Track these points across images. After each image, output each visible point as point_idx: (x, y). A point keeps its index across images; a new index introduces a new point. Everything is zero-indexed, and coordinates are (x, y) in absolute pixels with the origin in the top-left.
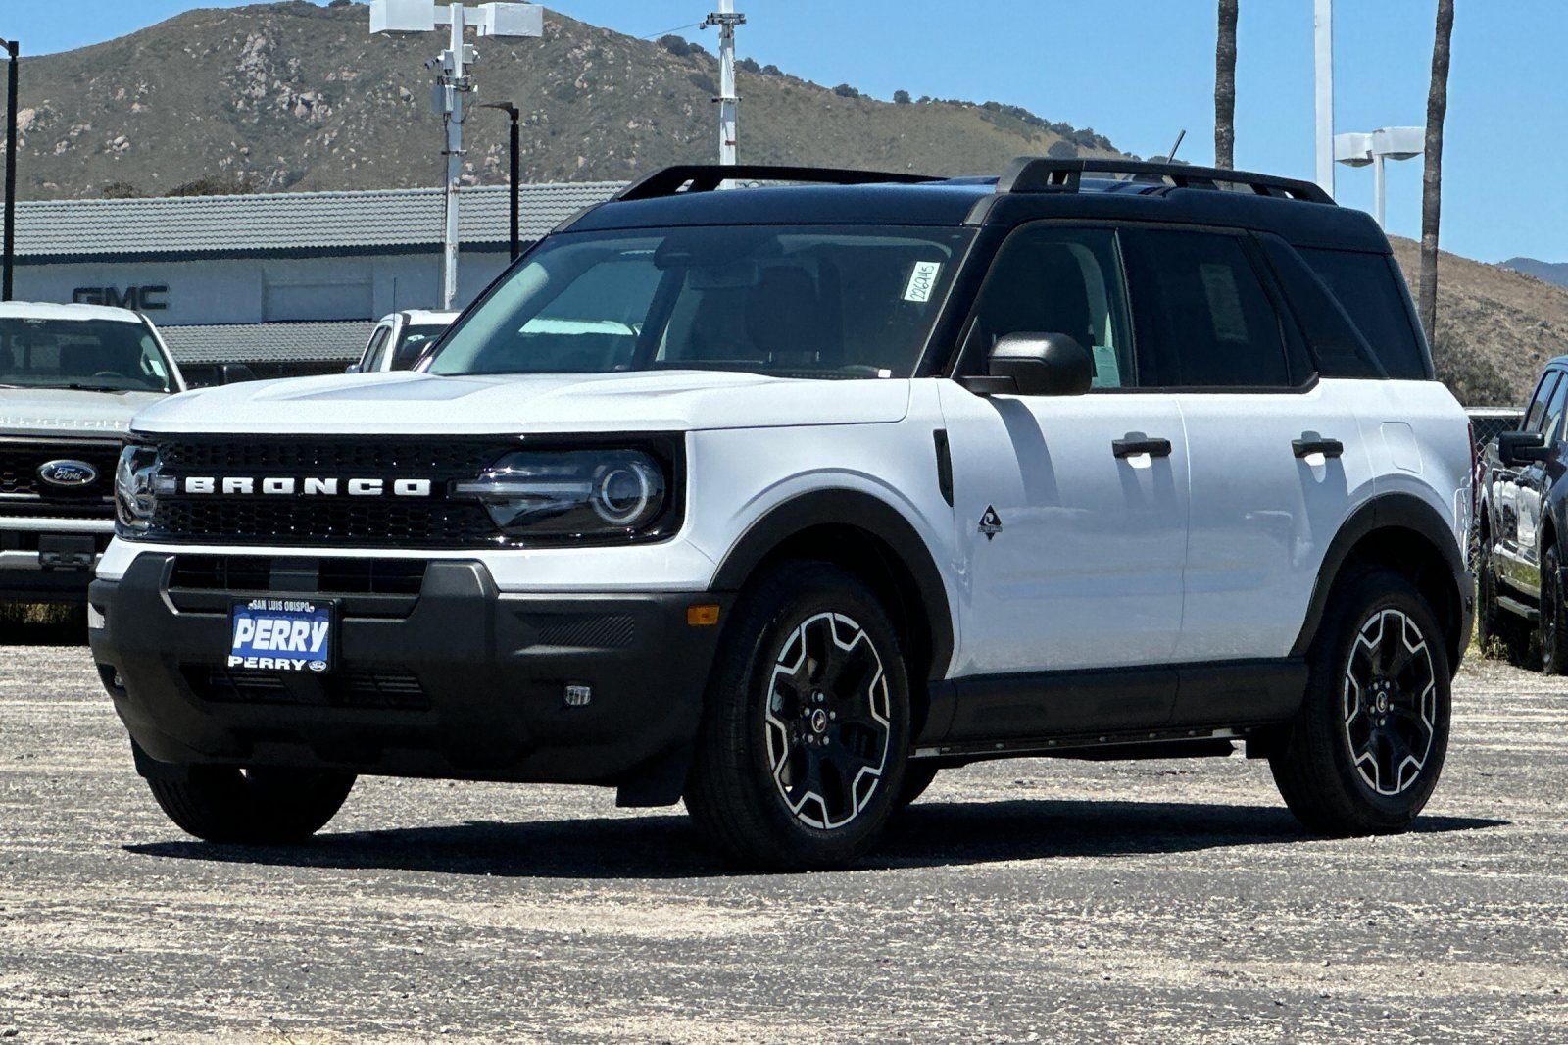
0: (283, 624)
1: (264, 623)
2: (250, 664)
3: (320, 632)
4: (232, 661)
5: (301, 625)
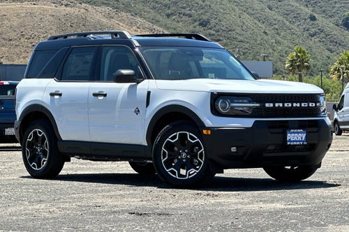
0: (296, 135)
1: (293, 135)
2: (292, 144)
3: (304, 136)
4: (288, 143)
5: (300, 135)
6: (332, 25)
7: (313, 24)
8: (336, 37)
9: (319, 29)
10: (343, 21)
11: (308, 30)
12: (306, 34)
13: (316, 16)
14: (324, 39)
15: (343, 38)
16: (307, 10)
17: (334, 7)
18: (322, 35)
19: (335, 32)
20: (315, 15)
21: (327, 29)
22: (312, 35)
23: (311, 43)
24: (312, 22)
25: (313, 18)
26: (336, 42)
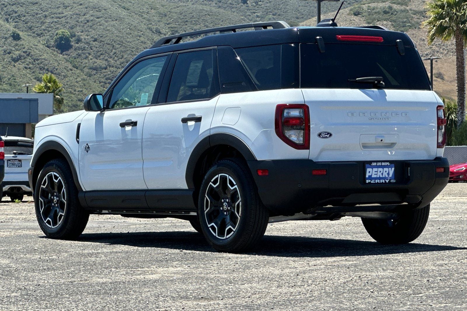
6: (42, 46)
7: (16, 45)
8: (46, 62)
9: (24, 52)
10: (56, 41)
11: (9, 53)
12: (7, 58)
13: (21, 34)
14: (31, 66)
15: (56, 64)
16: (8, 25)
17: (43, 23)
18: (28, 60)
19: (45, 56)
20: (19, 32)
21: (35, 52)
22: (15, 60)
23: (15, 70)
24: (15, 42)
25: (16, 37)
26: (47, 70)
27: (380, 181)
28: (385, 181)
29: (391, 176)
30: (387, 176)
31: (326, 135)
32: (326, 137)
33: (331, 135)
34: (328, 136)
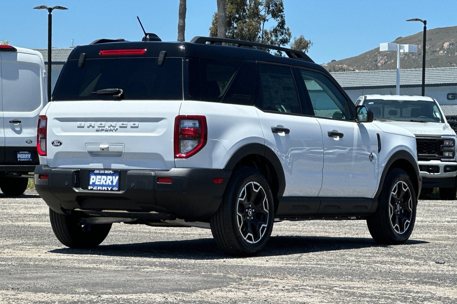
27: (102, 188)
28: (107, 189)
29: (114, 184)
30: (110, 184)
31: (57, 144)
32: (58, 145)
33: (61, 144)
34: (59, 144)
